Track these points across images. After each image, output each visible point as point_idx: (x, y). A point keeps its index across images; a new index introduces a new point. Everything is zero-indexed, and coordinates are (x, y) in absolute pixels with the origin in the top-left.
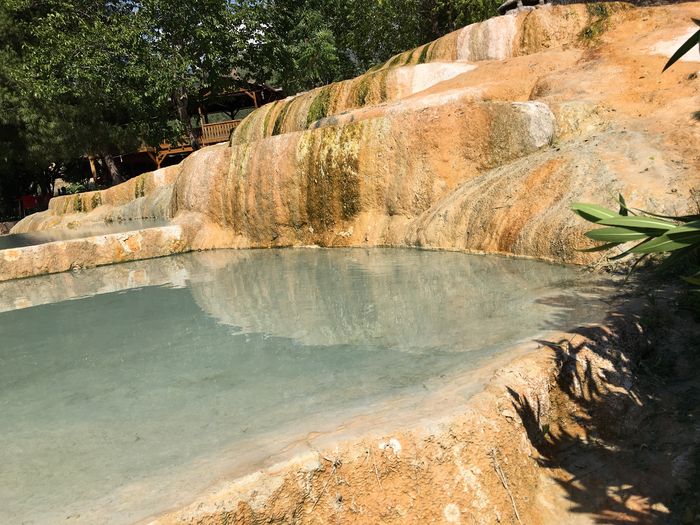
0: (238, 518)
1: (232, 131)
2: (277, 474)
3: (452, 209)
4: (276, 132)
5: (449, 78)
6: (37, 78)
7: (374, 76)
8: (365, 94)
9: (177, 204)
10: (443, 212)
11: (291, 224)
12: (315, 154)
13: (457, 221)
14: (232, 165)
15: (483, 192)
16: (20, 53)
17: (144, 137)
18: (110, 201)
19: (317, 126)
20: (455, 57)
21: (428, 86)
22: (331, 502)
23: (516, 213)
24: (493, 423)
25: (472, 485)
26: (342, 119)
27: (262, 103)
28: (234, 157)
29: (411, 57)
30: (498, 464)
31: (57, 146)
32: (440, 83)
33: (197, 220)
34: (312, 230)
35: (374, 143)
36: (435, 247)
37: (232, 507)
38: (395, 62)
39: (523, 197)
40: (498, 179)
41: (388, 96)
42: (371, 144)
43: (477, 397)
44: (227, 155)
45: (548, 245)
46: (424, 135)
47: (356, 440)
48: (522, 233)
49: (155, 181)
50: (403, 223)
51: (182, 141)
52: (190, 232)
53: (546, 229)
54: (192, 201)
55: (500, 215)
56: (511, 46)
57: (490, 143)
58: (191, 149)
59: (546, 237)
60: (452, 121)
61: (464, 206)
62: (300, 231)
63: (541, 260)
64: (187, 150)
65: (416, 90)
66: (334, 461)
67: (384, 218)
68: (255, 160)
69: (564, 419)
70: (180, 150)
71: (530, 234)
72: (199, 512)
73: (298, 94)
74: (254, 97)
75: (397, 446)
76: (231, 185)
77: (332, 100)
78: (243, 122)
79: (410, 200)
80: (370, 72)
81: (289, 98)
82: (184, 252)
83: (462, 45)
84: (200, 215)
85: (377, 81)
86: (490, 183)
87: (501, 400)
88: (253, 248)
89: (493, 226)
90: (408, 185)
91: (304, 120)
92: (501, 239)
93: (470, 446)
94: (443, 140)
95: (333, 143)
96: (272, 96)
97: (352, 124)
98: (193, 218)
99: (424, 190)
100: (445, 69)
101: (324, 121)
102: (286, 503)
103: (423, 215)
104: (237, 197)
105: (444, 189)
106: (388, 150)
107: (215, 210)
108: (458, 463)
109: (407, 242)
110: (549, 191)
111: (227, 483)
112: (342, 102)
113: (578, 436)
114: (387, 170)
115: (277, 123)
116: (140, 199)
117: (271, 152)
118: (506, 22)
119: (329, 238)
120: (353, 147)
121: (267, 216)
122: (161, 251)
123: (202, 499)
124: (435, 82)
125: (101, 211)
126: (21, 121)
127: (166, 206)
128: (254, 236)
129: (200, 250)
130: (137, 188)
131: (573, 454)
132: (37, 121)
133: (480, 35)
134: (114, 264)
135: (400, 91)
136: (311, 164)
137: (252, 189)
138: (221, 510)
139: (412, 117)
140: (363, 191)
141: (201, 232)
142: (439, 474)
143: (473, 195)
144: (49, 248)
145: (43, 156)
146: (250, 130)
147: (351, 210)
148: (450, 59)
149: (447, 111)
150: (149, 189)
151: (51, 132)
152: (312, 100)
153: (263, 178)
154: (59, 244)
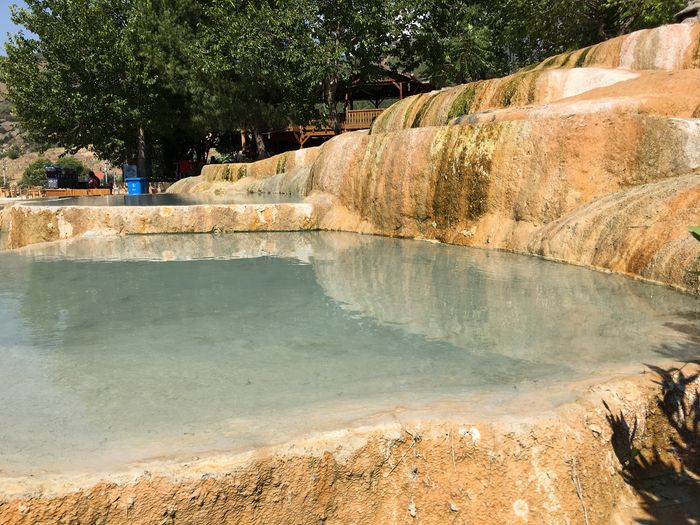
0: (323, 465)
1: (374, 119)
2: (362, 435)
3: (583, 222)
4: (416, 125)
5: (605, 85)
6: (207, 54)
7: (524, 77)
8: (512, 94)
9: (313, 183)
10: (572, 224)
11: (416, 216)
12: (449, 151)
13: (587, 235)
14: (368, 153)
15: (620, 209)
16: (195, 30)
17: (293, 117)
18: (253, 174)
19: (457, 123)
20: (616, 64)
21: (581, 92)
22: (406, 472)
23: (653, 234)
24: (578, 434)
25: (545, 488)
26: (484, 118)
27: (407, 94)
28: (370, 145)
29: (567, 59)
30: (575, 473)
31: (215, 119)
32: (597, 89)
33: (328, 201)
34: (435, 225)
35: (510, 146)
36: (559, 258)
37: (319, 454)
38: (549, 64)
39: (663, 220)
40: (639, 197)
41: (536, 98)
42: (507, 146)
43: (566, 407)
44: (365, 142)
45: (683, 273)
46: (566, 142)
47: (439, 421)
48: (655, 257)
49: (296, 159)
50: (529, 229)
51: (326, 124)
52: (320, 212)
53: (684, 256)
54: (326, 183)
55: (634, 234)
56: (682, 57)
57: (638, 158)
58: (333, 133)
59: (681, 264)
60: (599, 131)
61: (597, 220)
62: (423, 224)
63: (672, 288)
64: (329, 133)
65: (568, 94)
66: (415, 435)
67: (509, 222)
68: (391, 150)
70: (323, 133)
71: (664, 260)
72: (291, 452)
73: (443, 89)
74: (400, 87)
75: (477, 435)
76: (364, 172)
77: (476, 98)
78: (385, 112)
79: (540, 207)
80: (522, 72)
81: (434, 92)
82: (312, 230)
83: (626, 51)
84: (331, 197)
85: (526, 82)
86: (629, 201)
87: (590, 415)
88: (375, 235)
89: (624, 245)
90: (541, 192)
91: (446, 115)
92: (631, 260)
93: (550, 451)
94: (586, 150)
95: (469, 141)
96: (417, 88)
97: (492, 124)
98: (325, 199)
99: (556, 199)
100: (602, 76)
101: (465, 118)
102: (365, 462)
103: (551, 224)
104: (368, 183)
105: (578, 200)
106: (525, 154)
107: (345, 194)
108: (535, 463)
109: (530, 249)
110: (694, 216)
111: (317, 434)
112: (487, 101)
114: (520, 174)
115: (418, 116)
116: (281, 175)
117: (406, 144)
118: (680, 31)
119: (451, 235)
120: (489, 147)
121: (394, 205)
122: (292, 226)
123: (295, 441)
124: (588, 89)
125: (245, 182)
126: (188, 92)
127: (302, 185)
128: (379, 223)
129: (326, 230)
130: (279, 165)
132: (202, 94)
133: (649, 42)
134: (249, 231)
135: (550, 92)
136: (444, 160)
137: (383, 179)
138: (309, 454)
139: (555, 123)
140: (491, 192)
141: (330, 213)
142: (514, 469)
143: (609, 210)
144: (197, 209)
145: (204, 126)
146: (391, 121)
147: (477, 210)
148: (611, 66)
149: (595, 120)
150: (289, 167)
151: (212, 105)
152: (456, 96)
153: (396, 169)
154: (206, 207)
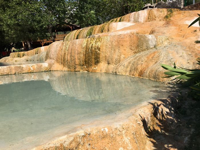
0: (60, 148)
1: (65, 37)
2: (72, 136)
3: (126, 64)
4: (77, 38)
5: (127, 27)
6: (9, 18)
7: (106, 24)
8: (103, 29)
9: (47, 57)
10: (123, 64)
11: (80, 65)
12: (88, 45)
13: (127, 67)
14: (64, 47)
15: (135, 59)
16: (4, 10)
17: (39, 37)
18: (28, 55)
19: (89, 37)
20: (129, 21)
21: (121, 28)
22: (87, 145)
23: (144, 66)
24: (134, 125)
25: (127, 142)
26: (96, 36)
27: (73, 30)
28: (64, 45)
29: (117, 20)
30: (135, 137)
31: (14, 38)
32: (125, 28)
33: (53, 62)
34: (86, 67)
35: (105, 43)
36: (120, 74)
37: (58, 145)
38: (112, 21)
39: (146, 62)
40: (139, 56)
41: (110, 30)
42: (104, 44)
43: (130, 117)
44: (63, 44)
45: (153, 75)
46: (119, 42)
47: (95, 127)
48: (145, 72)
49: (41, 50)
50: (112, 66)
51: (50, 39)
52: (50, 65)
53: (152, 71)
54: (52, 56)
55: (139, 66)
56: (145, 19)
57: (138, 46)
58: (52, 42)
59: (152, 73)
60: (128, 39)
61: (130, 63)
62: (82, 67)
63: (150, 80)
64: (51, 42)
65: (118, 29)
66: (88, 133)
67: (106, 65)
68: (71, 46)
69: (154, 125)
70: (49, 42)
71: (147, 72)
72: (49, 146)
73: (84, 28)
74: (71, 28)
75: (107, 130)
76: (63, 53)
77: (94, 30)
78: (68, 35)
79: (114, 60)
80: (105, 23)
81: (81, 29)
82: (49, 71)
83: (131, 18)
84: (54, 61)
85: (107, 26)
86: (137, 57)
87: (137, 119)
88: (68, 71)
89: (137, 69)
90: (114, 56)
91: (85, 35)
92: (139, 73)
93: (128, 131)
94: (125, 44)
95: (93, 42)
96: (76, 28)
97: (99, 37)
98: (52, 61)
99: (118, 58)
100: (126, 24)
101: (91, 36)
102: (74, 145)
103: (118, 64)
104: (65, 56)
105: (124, 58)
106: (109, 45)
107: (58, 59)
108: (124, 136)
109: (113, 72)
110: (153, 60)
111: (57, 138)
112: (96, 31)
113: (158, 130)
114: (108, 51)
115: (78, 36)
116: (37, 55)
117: (75, 44)
118: (144, 12)
119: (90, 70)
120: (99, 44)
121: (73, 62)
122: (42, 70)
123: (50, 142)
124: (123, 27)
125: (25, 57)
126: (4, 30)
127: (44, 57)
128: (69, 68)
129: (53, 71)
130: (36, 52)
131: (156, 135)
132: (8, 30)
133: (137, 15)
134: (28, 73)
135: (113, 29)
136: (87, 48)
137: (69, 54)
138: (55, 146)
139: (116, 37)
140: (101, 57)
141: (53, 65)
142: (118, 139)
143: (132, 60)
144: (9, 67)
145: (9, 40)
146: (70, 37)
147: (97, 62)
148: (128, 21)
149: (126, 36)
150: (39, 52)
151: (12, 34)
152: (88, 30)
153: (73, 51)
154: (12, 66)
